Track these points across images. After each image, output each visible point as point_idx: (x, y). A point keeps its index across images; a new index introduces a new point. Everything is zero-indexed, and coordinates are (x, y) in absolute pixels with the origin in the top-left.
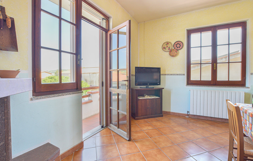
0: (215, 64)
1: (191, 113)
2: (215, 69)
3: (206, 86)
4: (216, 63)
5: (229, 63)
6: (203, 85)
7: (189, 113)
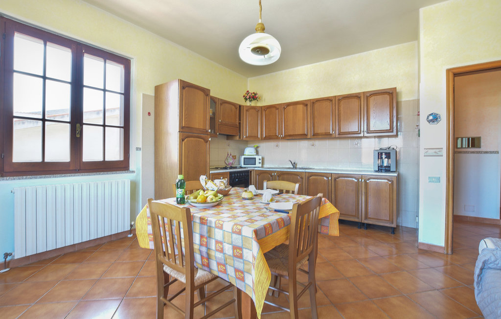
0: (78, 125)
1: (18, 255)
2: (78, 136)
3: (59, 175)
4: (82, 124)
5: (104, 126)
6: (50, 174)
7: (9, 258)
